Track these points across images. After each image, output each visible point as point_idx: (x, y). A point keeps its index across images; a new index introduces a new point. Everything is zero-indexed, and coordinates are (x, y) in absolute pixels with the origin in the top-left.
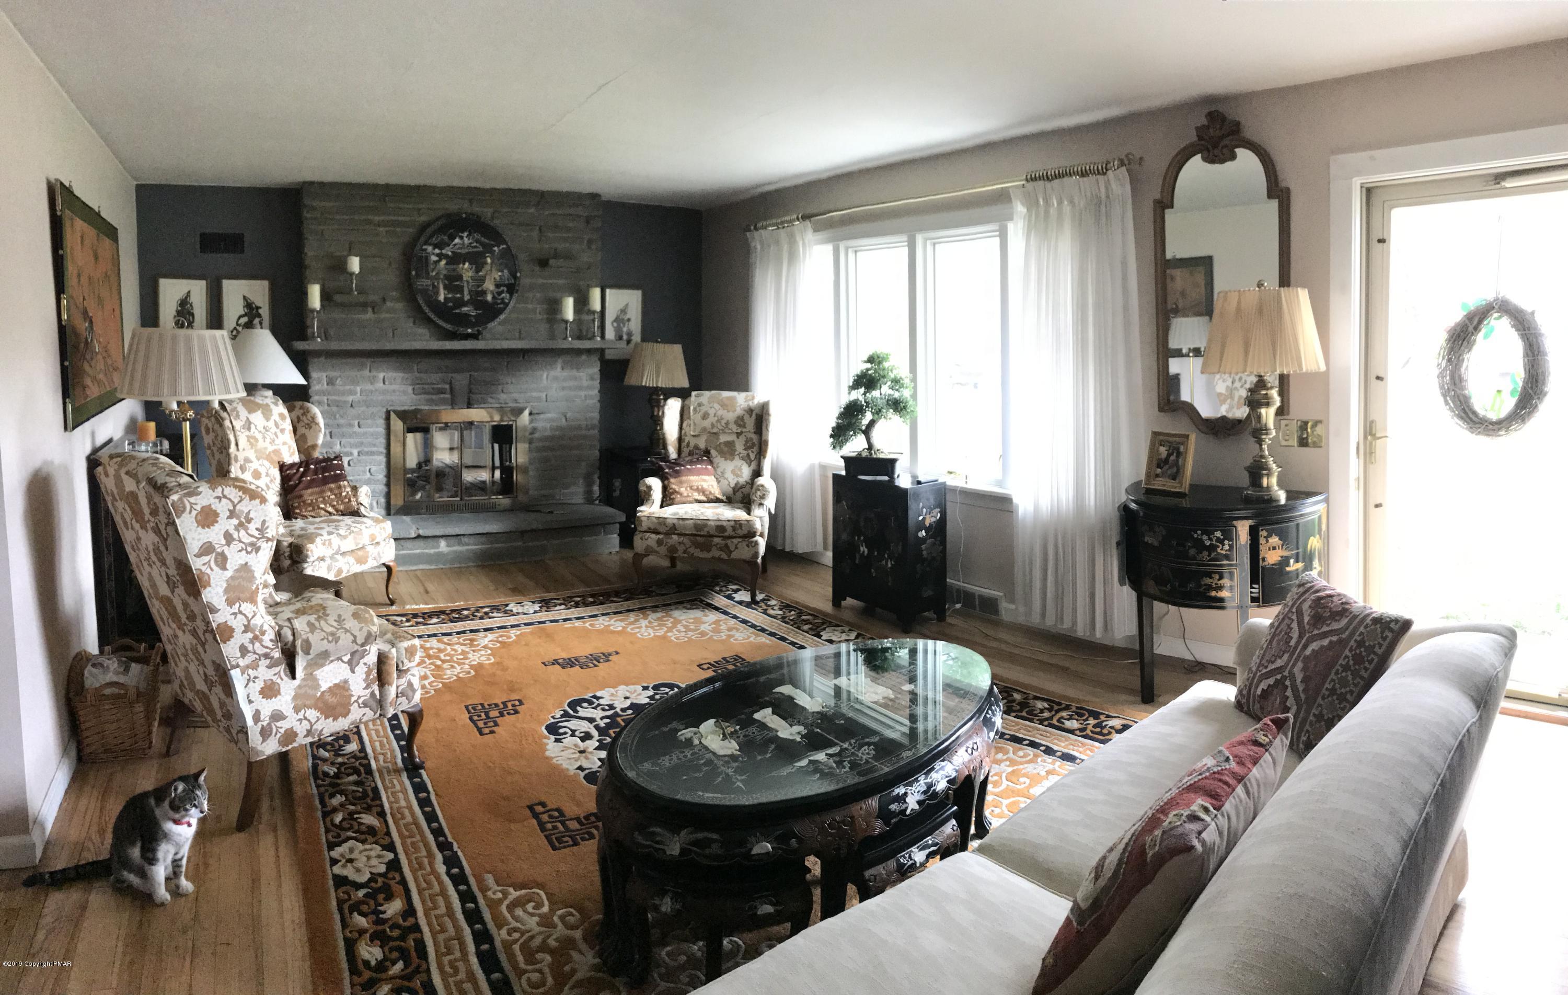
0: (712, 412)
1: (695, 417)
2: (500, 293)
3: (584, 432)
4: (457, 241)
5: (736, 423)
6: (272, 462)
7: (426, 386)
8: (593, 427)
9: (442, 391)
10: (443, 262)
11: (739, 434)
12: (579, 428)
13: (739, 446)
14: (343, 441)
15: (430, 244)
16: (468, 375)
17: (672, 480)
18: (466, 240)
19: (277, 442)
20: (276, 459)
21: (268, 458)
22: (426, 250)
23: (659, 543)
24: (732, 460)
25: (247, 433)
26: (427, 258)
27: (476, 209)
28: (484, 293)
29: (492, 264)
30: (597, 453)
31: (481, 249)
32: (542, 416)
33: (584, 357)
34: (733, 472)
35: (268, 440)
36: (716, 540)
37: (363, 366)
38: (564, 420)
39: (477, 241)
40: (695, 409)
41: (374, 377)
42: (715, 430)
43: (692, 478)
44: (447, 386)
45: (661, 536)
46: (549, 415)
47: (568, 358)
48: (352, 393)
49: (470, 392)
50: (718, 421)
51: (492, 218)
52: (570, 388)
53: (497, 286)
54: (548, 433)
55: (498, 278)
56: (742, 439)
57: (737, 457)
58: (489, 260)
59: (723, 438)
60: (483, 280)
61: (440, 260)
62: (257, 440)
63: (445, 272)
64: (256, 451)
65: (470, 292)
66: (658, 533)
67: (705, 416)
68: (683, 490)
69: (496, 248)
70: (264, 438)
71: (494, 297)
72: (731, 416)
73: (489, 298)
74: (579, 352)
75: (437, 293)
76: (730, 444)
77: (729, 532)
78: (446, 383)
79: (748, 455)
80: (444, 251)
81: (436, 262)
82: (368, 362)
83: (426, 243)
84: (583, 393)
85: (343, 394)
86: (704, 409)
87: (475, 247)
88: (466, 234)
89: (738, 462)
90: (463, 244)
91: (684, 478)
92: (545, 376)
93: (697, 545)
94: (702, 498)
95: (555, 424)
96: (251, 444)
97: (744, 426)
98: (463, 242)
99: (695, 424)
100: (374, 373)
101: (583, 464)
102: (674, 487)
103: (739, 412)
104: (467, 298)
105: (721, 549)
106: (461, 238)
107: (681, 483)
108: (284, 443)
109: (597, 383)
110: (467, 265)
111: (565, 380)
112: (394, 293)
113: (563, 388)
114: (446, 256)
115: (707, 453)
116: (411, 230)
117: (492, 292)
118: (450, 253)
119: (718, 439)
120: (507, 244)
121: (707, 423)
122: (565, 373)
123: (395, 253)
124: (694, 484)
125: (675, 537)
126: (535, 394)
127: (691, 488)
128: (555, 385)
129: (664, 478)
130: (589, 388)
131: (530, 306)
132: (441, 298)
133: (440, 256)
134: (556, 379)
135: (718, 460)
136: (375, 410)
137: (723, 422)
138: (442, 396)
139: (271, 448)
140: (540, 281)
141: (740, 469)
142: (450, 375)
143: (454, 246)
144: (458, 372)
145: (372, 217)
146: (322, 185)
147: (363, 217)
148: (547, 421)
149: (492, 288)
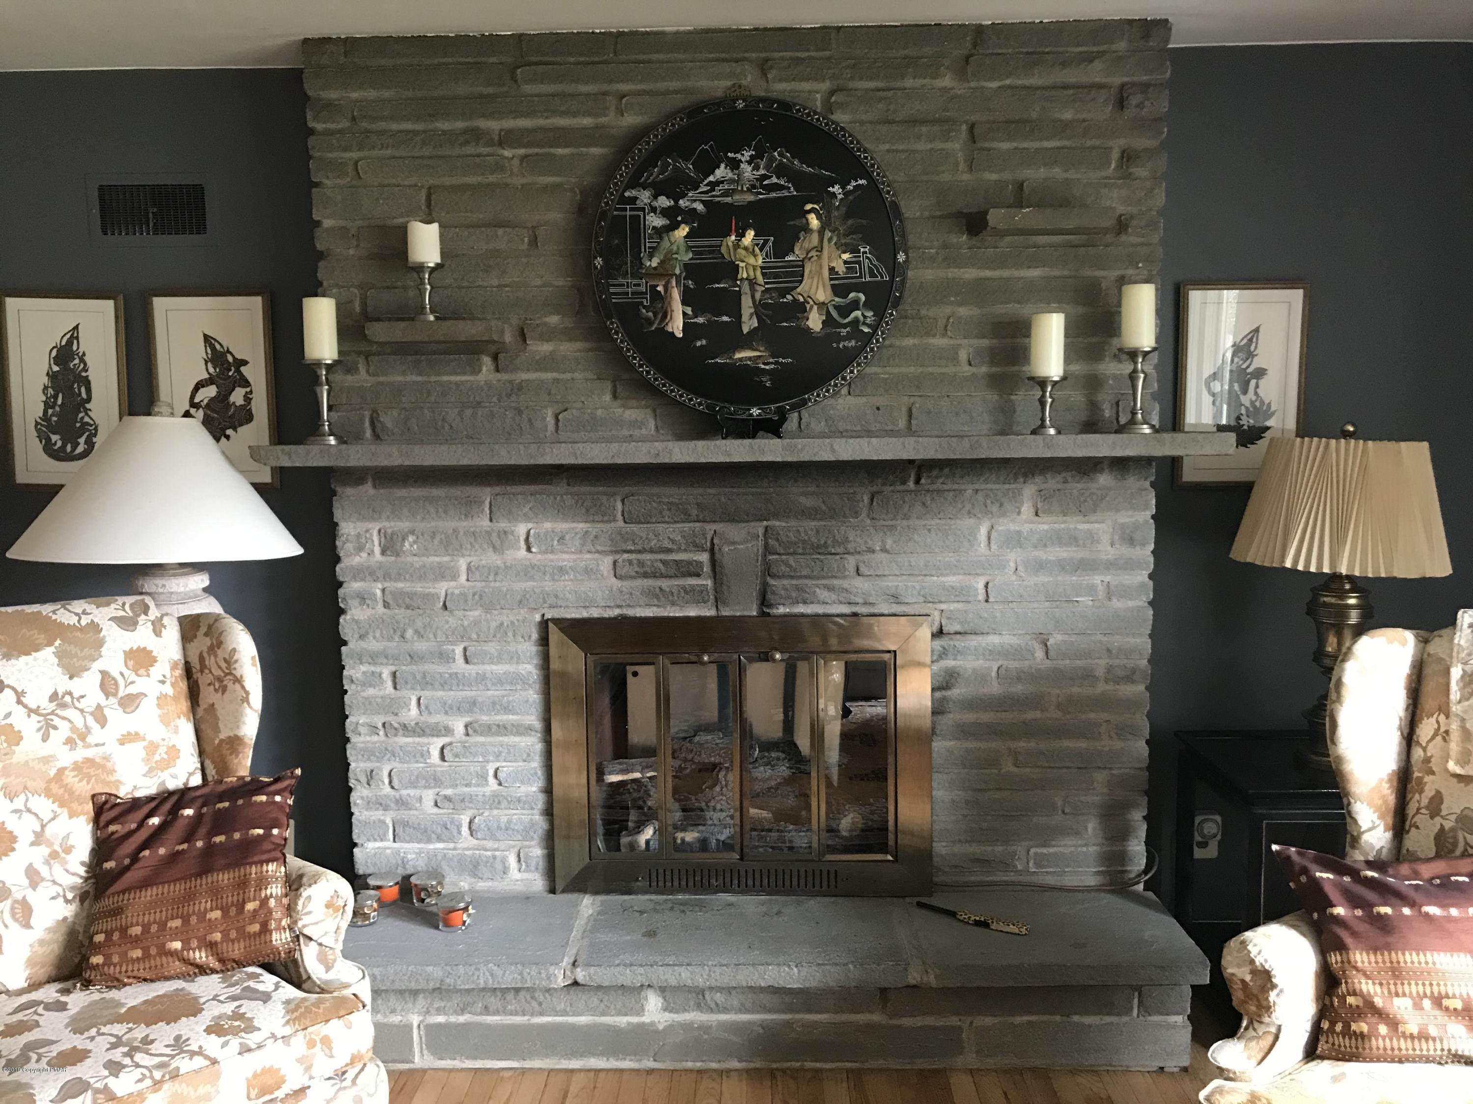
2: (844, 311)
3: (1101, 687)
4: (722, 172)
7: (647, 556)
8: (1129, 677)
9: (691, 570)
10: (683, 231)
12: (1088, 676)
14: (426, 694)
15: (645, 186)
16: (759, 528)
20: (89, 786)
22: (634, 199)
26: (637, 222)
27: (781, 88)
28: (800, 309)
29: (821, 232)
30: (1141, 748)
31: (792, 192)
32: (973, 642)
33: (1104, 479)
37: (469, 507)
38: (1040, 654)
39: (780, 172)
41: (504, 534)
44: (704, 557)
46: (994, 640)
47: (1052, 482)
48: (445, 573)
49: (768, 571)
51: (829, 107)
52: (1063, 566)
53: (839, 290)
54: (995, 688)
55: (841, 268)
58: (814, 221)
60: (793, 274)
61: (674, 226)
63: (687, 257)
65: (760, 309)
69: (836, 189)
71: (828, 322)
73: (815, 322)
74: (1084, 467)
75: (665, 314)
78: (701, 549)
80: (683, 202)
82: (486, 494)
83: (633, 184)
85: (422, 575)
87: (774, 187)
92: (983, 531)
95: (1013, 665)
100: (503, 525)
101: (1100, 777)
104: (749, 323)
109: (1145, 553)
110: (750, 234)
111: (1043, 542)
112: (554, 319)
113: (1040, 566)
114: (690, 215)
116: (595, 151)
117: (822, 305)
118: (699, 207)
120: (868, 176)
122: (1044, 525)
123: (550, 214)
126: (951, 580)
128: (1013, 557)
129: (1325, 936)
130: (1119, 566)
131: (939, 342)
132: (677, 326)
133: (674, 217)
134: (1016, 540)
136: (506, 618)
138: (692, 584)
140: (970, 274)
142: (710, 528)
143: (713, 185)
144: (732, 518)
145: (483, 124)
146: (350, 44)
147: (460, 125)
148: (992, 653)
149: (823, 294)
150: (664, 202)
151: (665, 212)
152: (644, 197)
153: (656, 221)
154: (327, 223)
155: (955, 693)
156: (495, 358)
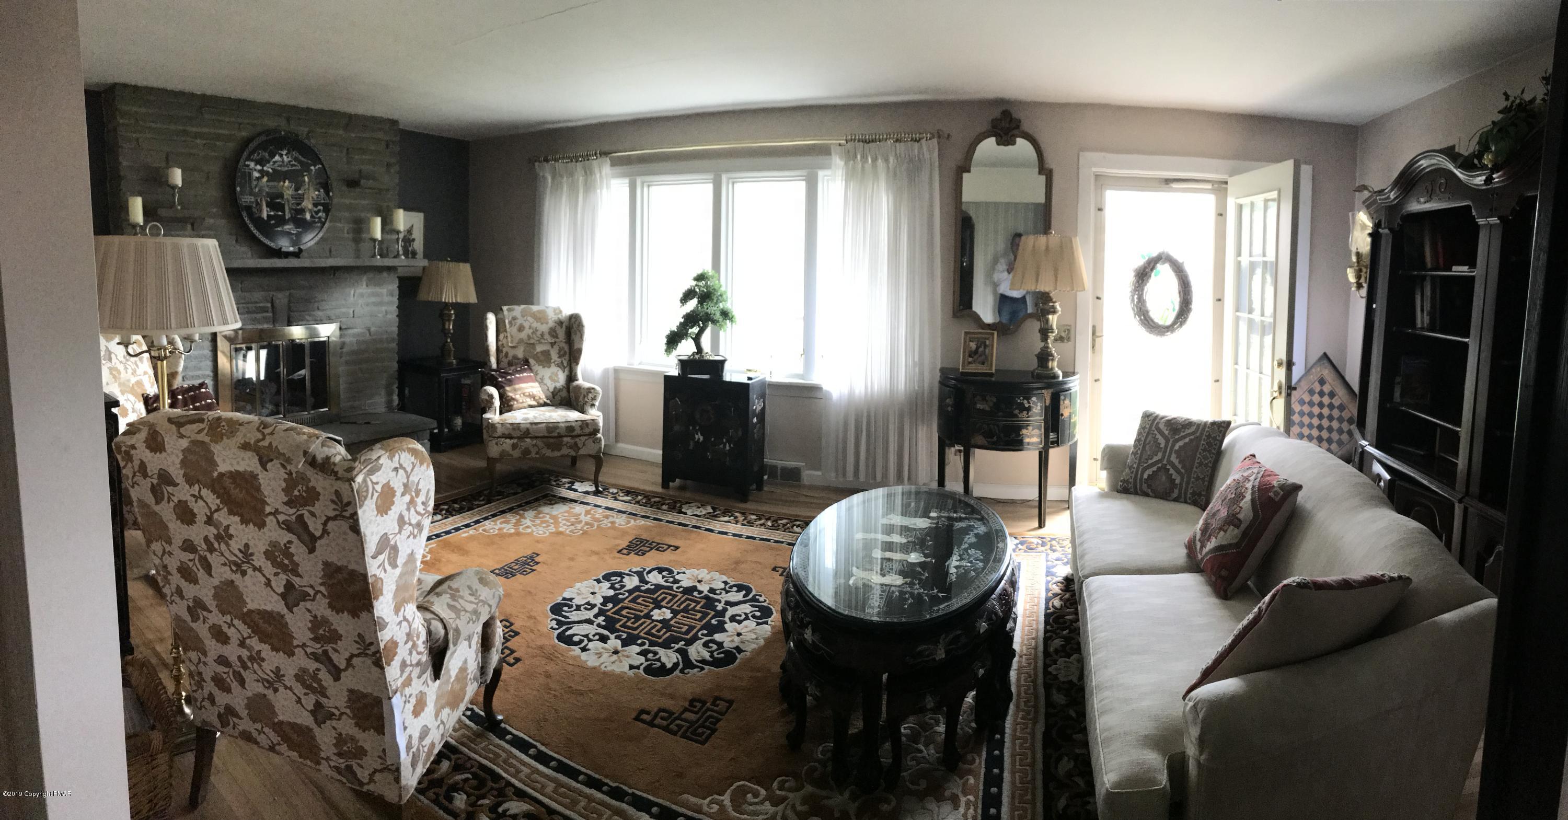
0: (526, 325)
1: (511, 330)
2: (317, 213)
3: (385, 345)
4: (277, 158)
5: (550, 333)
6: (135, 395)
7: (250, 305)
8: (393, 339)
9: (264, 310)
10: (265, 179)
11: (552, 344)
12: (381, 341)
13: (554, 355)
15: (252, 160)
16: (287, 293)
17: (508, 388)
18: (285, 157)
19: (138, 373)
20: (140, 392)
21: (132, 391)
22: (248, 166)
23: (514, 446)
24: (549, 367)
25: (109, 365)
26: (250, 175)
27: (293, 127)
28: (303, 211)
29: (309, 183)
30: (395, 365)
31: (299, 167)
32: (350, 330)
33: (385, 274)
34: (550, 378)
35: (130, 371)
36: (565, 439)
38: (368, 335)
39: (296, 159)
40: (510, 323)
42: (532, 341)
43: (523, 385)
44: (269, 305)
45: (515, 441)
46: (355, 331)
47: (371, 275)
49: (289, 309)
50: (533, 333)
51: (308, 137)
52: (375, 304)
53: (315, 205)
54: (355, 347)
55: (315, 197)
56: (556, 347)
57: (553, 365)
58: (306, 179)
59: (539, 348)
60: (301, 198)
61: (262, 177)
62: (119, 372)
63: (267, 189)
64: (120, 385)
65: (291, 210)
66: (511, 438)
67: (521, 329)
68: (517, 397)
69: (312, 168)
70: (126, 368)
71: (312, 216)
72: (544, 328)
73: (308, 216)
74: (380, 269)
75: (261, 211)
76: (546, 354)
77: (578, 431)
78: (268, 301)
79: (562, 362)
80: (265, 168)
81: (258, 179)
83: (248, 159)
84: (384, 308)
86: (519, 322)
87: (293, 165)
88: (284, 152)
89: (554, 369)
90: (283, 161)
91: (517, 386)
92: (352, 292)
93: (548, 446)
94: (534, 403)
95: (361, 339)
96: (114, 377)
97: (557, 337)
98: (283, 159)
99: (512, 337)
101: (385, 375)
102: (510, 394)
103: (551, 324)
104: (288, 216)
105: (570, 447)
106: (281, 155)
107: (515, 390)
108: (145, 373)
109: (395, 299)
110: (287, 183)
111: (369, 296)
112: (215, 210)
113: (368, 305)
114: (267, 173)
115: (526, 362)
116: (233, 144)
117: (310, 211)
118: (270, 170)
119: (535, 349)
120: (321, 163)
121: (523, 335)
122: (370, 290)
123: (215, 168)
124: (526, 391)
125: (528, 440)
126: (344, 310)
127: (524, 394)
128: (361, 301)
129: (499, 387)
130: (388, 303)
131: (339, 225)
132: (265, 216)
133: (262, 173)
134: (362, 295)
135: (536, 367)
137: (539, 333)
138: (265, 314)
139: (133, 380)
140: (347, 201)
141: (557, 375)
142: (271, 293)
143: (275, 162)
144: (279, 289)
145: (189, 129)
146: (136, 88)
147: (181, 128)
148: (354, 335)
149: (310, 206)
150: (259, 167)
151: (259, 171)
152: (252, 165)
153: (256, 174)
154: (125, 163)
155: (344, 350)
156: (192, 225)
